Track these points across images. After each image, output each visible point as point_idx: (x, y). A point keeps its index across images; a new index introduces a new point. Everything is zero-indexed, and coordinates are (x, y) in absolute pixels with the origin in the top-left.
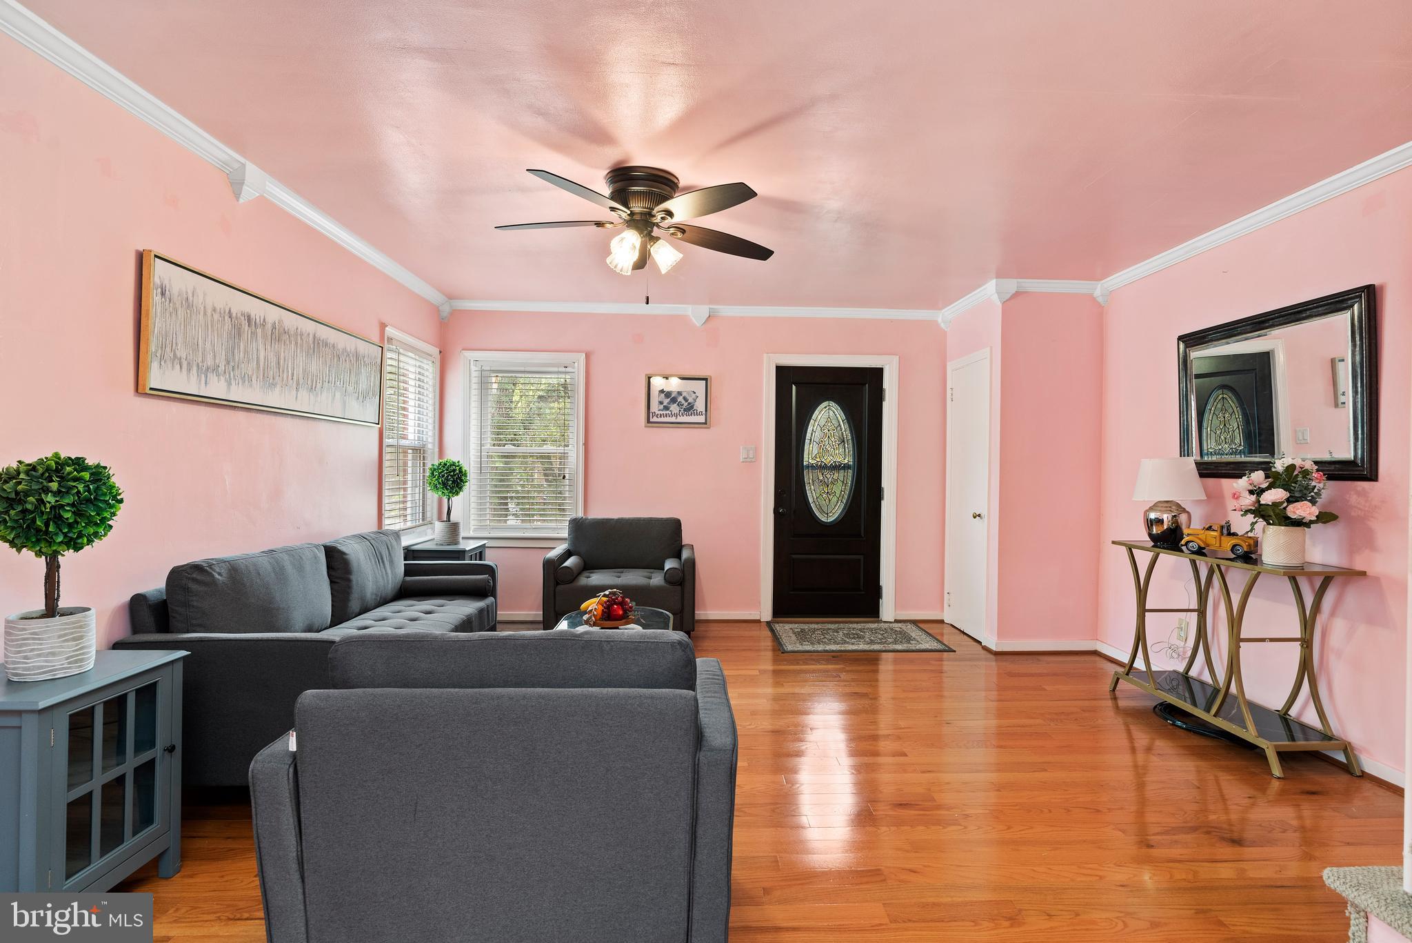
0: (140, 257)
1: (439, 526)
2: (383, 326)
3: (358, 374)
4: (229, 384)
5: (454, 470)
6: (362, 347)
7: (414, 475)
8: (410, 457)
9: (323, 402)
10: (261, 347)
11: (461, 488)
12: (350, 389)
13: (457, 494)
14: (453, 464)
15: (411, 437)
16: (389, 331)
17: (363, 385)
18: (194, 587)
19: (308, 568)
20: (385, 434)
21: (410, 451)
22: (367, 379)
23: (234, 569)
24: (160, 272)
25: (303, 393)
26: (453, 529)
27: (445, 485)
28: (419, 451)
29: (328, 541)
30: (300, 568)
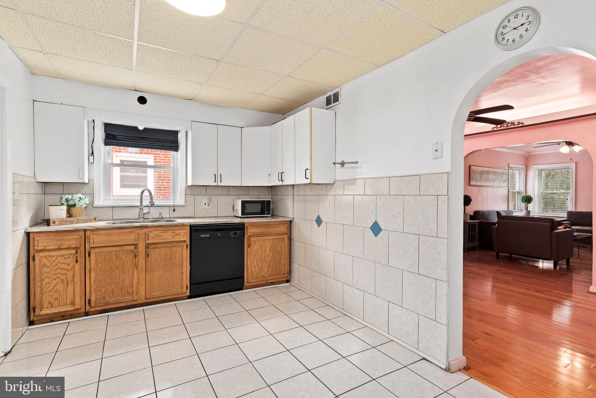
0: (470, 166)
1: (524, 211)
2: (509, 165)
3: (503, 177)
4: (480, 183)
5: (529, 197)
6: (504, 171)
7: (518, 199)
8: (517, 194)
9: (496, 183)
10: (485, 175)
11: (531, 202)
12: (501, 180)
13: (530, 203)
14: (529, 196)
15: (517, 189)
16: (511, 165)
17: (504, 179)
18: (477, 214)
19: (494, 214)
20: (509, 189)
21: (517, 193)
22: (505, 177)
23: (483, 212)
24: (472, 167)
25: (492, 182)
26: (529, 212)
27: (526, 201)
28: (519, 193)
29: (497, 210)
30: (492, 214)
